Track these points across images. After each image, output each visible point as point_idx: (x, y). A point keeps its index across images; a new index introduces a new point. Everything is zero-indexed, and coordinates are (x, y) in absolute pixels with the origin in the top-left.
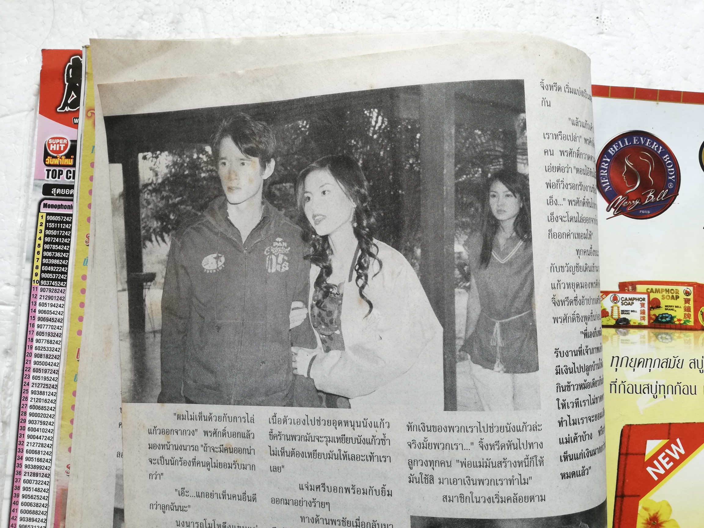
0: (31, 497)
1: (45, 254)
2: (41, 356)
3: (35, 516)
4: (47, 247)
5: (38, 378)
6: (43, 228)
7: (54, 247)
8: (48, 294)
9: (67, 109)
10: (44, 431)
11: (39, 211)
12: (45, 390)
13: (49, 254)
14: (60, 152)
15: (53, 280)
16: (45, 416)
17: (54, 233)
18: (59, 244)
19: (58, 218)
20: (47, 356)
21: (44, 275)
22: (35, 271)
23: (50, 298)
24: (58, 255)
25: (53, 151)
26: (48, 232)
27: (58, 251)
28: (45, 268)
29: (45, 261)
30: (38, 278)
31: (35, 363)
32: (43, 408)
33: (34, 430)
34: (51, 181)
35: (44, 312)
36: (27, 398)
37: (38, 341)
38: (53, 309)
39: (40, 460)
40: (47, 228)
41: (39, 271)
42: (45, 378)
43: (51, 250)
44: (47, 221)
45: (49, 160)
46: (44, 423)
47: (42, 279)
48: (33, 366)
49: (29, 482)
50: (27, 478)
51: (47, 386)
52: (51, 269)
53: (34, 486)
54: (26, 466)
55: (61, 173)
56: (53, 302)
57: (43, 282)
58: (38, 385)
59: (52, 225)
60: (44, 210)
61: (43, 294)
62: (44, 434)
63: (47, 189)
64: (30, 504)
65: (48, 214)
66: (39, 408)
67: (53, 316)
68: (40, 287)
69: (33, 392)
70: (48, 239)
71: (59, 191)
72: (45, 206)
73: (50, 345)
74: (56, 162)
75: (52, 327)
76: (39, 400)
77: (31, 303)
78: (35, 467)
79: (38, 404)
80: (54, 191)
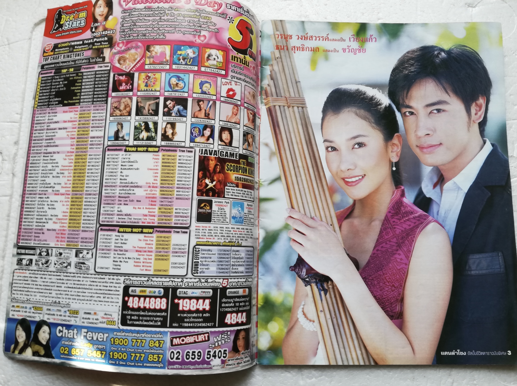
0: (29, 205)
2: (35, 140)
3: (30, 214)
5: (34, 150)
7: (44, 91)
8: (40, 112)
9: (54, 31)
11: (39, 77)
12: (36, 155)
13: (41, 95)
14: (49, 50)
15: (42, 106)
16: (36, 167)
17: (44, 85)
19: (46, 78)
20: (38, 140)
21: (39, 104)
22: (36, 103)
23: (40, 114)
25: (46, 50)
26: (42, 85)
27: (45, 93)
28: (40, 101)
29: (40, 98)
30: (36, 106)
31: (33, 144)
33: (31, 174)
34: (45, 63)
35: (38, 120)
36: (29, 160)
37: (35, 134)
38: (41, 119)
39: (33, 187)
40: (41, 83)
42: (37, 150)
43: (42, 93)
44: (42, 80)
45: (45, 54)
46: (35, 170)
47: (38, 106)
49: (28, 198)
50: (28, 196)
51: (37, 153)
52: (42, 101)
53: (30, 199)
54: (28, 191)
55: (48, 58)
56: (42, 115)
57: (38, 107)
58: (33, 154)
59: (43, 82)
60: (41, 76)
61: (38, 112)
62: (35, 175)
63: (42, 67)
64: (28, 208)
65: (42, 77)
66: (34, 164)
67: (41, 122)
68: (37, 110)
69: (32, 157)
70: (41, 88)
71: (47, 67)
72: (42, 74)
73: (39, 135)
74: (47, 54)
75: (41, 127)
76: (34, 160)
77: (33, 117)
78: (31, 191)
79: (34, 162)
80: (45, 67)
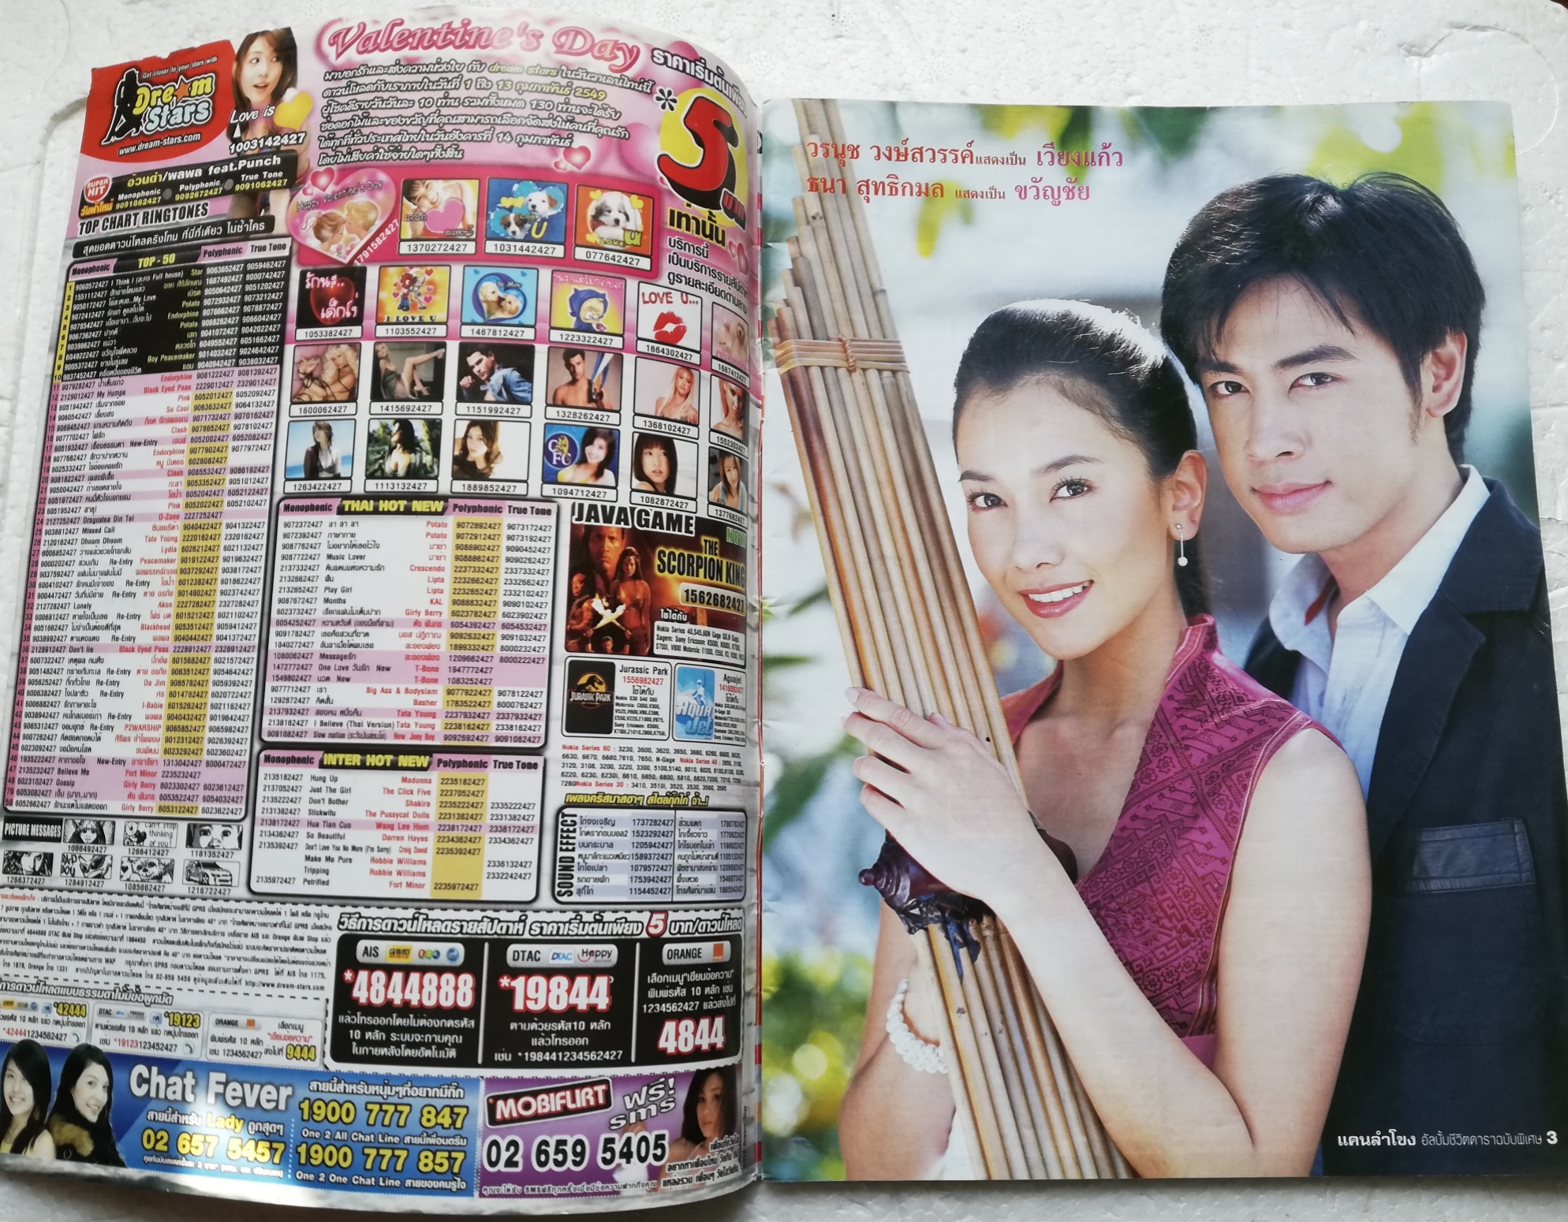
0: (39, 682)
1: (72, 337)
2: (58, 480)
3: (43, 710)
4: (74, 327)
5: (53, 511)
6: (70, 303)
7: (82, 326)
8: (71, 391)
9: (114, 139)
10: (58, 585)
11: (67, 281)
12: (62, 527)
13: (76, 337)
14: (99, 196)
15: (78, 371)
16: (60, 564)
17: (83, 306)
18: (87, 321)
19: (88, 286)
20: (67, 479)
21: (69, 367)
22: (58, 362)
23: (74, 397)
24: (86, 336)
25: (91, 198)
26: (76, 307)
27: (87, 330)
28: (70, 357)
29: (71, 347)
30: (60, 372)
31: (52, 491)
32: (58, 553)
33: (45, 585)
34: (85, 237)
35: (65, 418)
36: (39, 542)
37: (56, 460)
38: (76, 412)
39: (51, 628)
40: (75, 302)
41: (62, 363)
42: (63, 511)
43: (78, 331)
44: (77, 292)
45: (86, 211)
46: (58, 574)
47: (66, 372)
48: (49, 495)
49: (36, 661)
50: (36, 655)
51: (64, 521)
52: (77, 356)
53: (42, 666)
54: (35, 639)
55: (96, 223)
56: (77, 402)
57: (66, 377)
58: (53, 522)
59: (81, 297)
60: (73, 279)
61: (65, 392)
62: (58, 590)
63: (78, 250)
64: (37, 693)
65: (78, 283)
66: (53, 553)
67: (75, 421)
68: (62, 384)
69: (47, 533)
70: (75, 317)
71: (92, 249)
72: (76, 272)
73: (70, 463)
74: (93, 210)
75: (74, 437)
76: (54, 542)
77: (51, 407)
78: (45, 639)
79: (53, 548)
80: (86, 251)
